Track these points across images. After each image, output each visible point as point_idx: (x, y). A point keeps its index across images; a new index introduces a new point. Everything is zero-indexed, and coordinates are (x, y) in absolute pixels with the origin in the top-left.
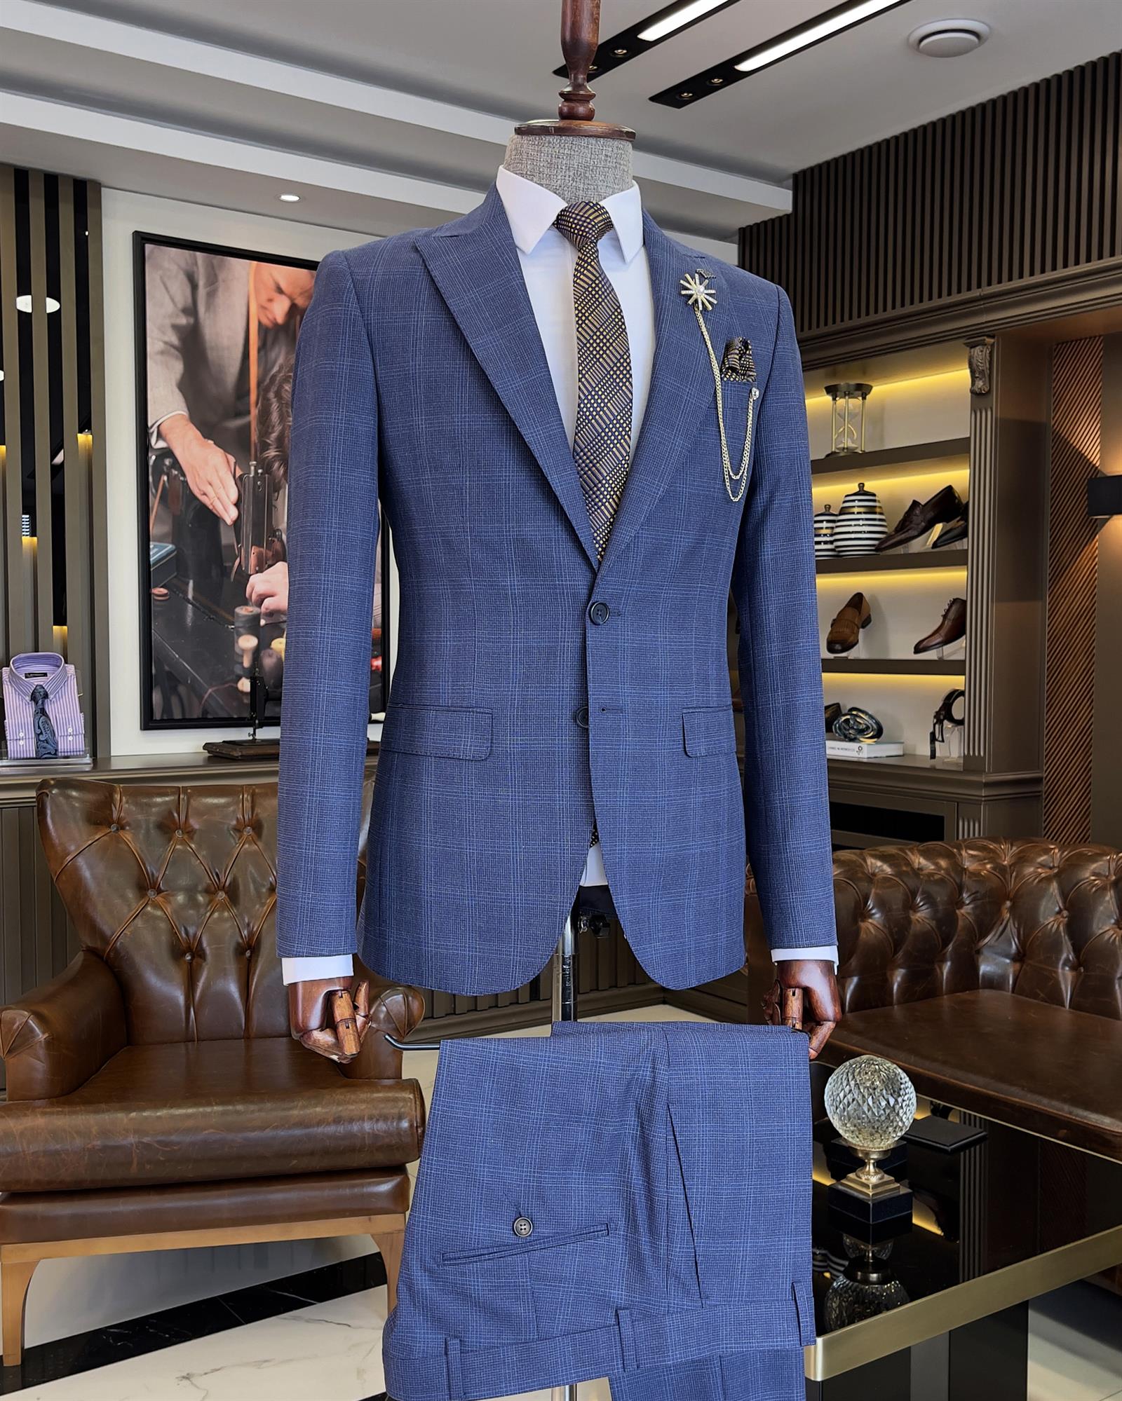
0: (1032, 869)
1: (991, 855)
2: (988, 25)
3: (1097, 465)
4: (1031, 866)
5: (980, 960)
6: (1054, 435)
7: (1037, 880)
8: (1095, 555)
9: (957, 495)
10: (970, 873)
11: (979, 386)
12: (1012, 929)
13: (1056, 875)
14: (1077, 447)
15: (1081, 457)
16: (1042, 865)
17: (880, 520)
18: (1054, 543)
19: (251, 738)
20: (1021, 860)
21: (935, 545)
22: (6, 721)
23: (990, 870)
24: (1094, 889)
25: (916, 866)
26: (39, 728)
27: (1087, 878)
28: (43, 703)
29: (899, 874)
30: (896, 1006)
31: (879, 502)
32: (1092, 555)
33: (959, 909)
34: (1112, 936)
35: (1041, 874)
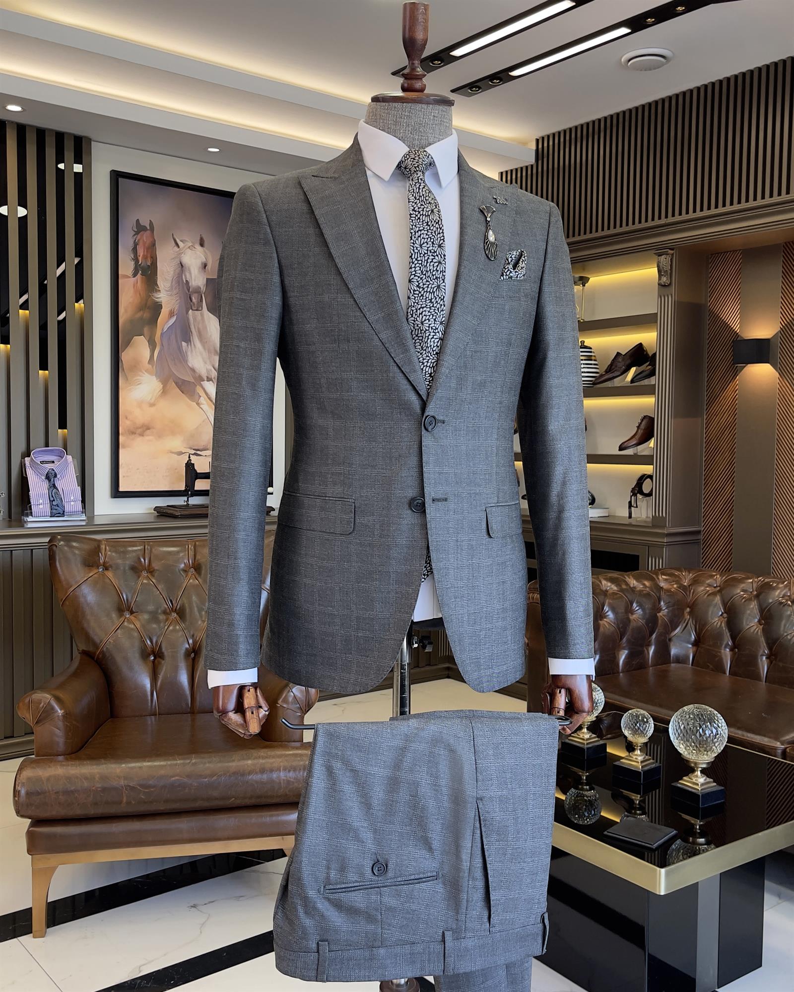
0: (703, 588)
1: (677, 579)
2: (672, 52)
3: (738, 332)
4: (703, 586)
5: (671, 645)
6: (710, 311)
7: (706, 595)
8: (736, 389)
9: (645, 349)
10: (665, 590)
11: (664, 281)
12: (691, 624)
13: (720, 591)
14: (725, 320)
15: (727, 327)
16: (709, 585)
17: (595, 364)
18: (709, 381)
19: (186, 503)
20: (695, 582)
21: (632, 381)
22: (30, 492)
23: (677, 588)
24: (744, 600)
25: (632, 586)
26: (52, 497)
27: (739, 593)
28: (54, 481)
29: (622, 590)
30: (621, 674)
31: (594, 353)
32: (735, 388)
33: (658, 612)
34: (755, 630)
35: (709, 591)
